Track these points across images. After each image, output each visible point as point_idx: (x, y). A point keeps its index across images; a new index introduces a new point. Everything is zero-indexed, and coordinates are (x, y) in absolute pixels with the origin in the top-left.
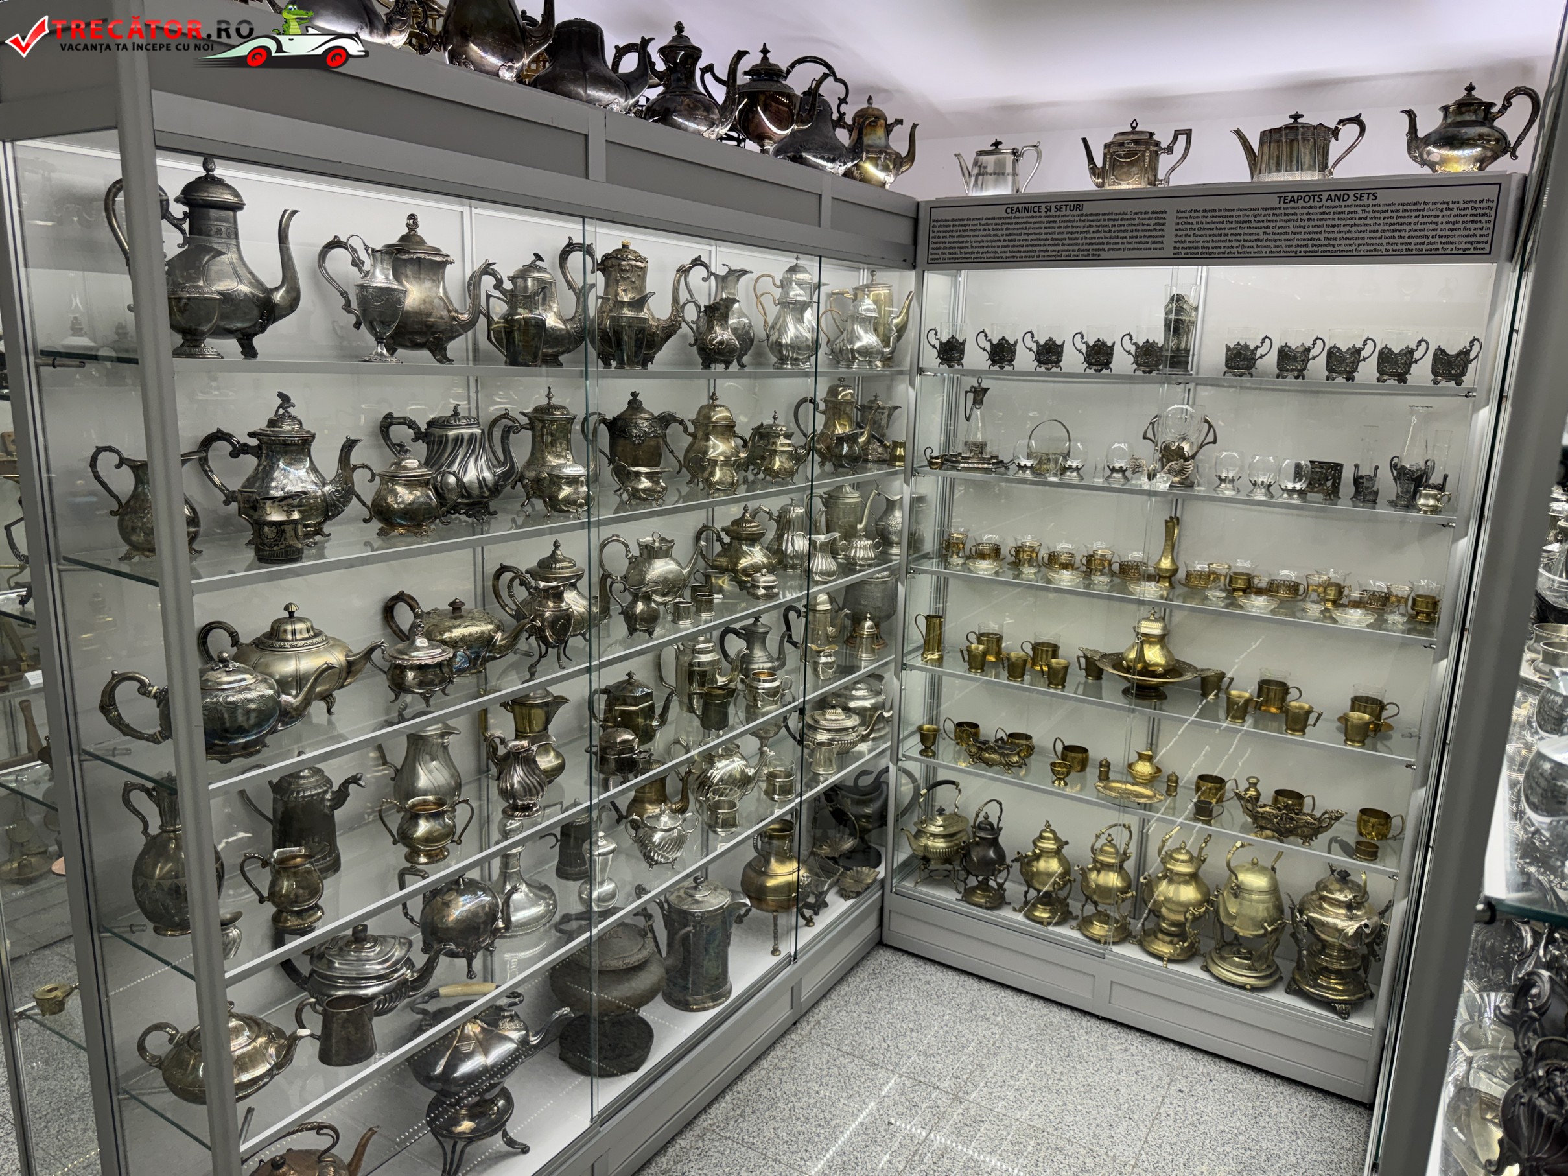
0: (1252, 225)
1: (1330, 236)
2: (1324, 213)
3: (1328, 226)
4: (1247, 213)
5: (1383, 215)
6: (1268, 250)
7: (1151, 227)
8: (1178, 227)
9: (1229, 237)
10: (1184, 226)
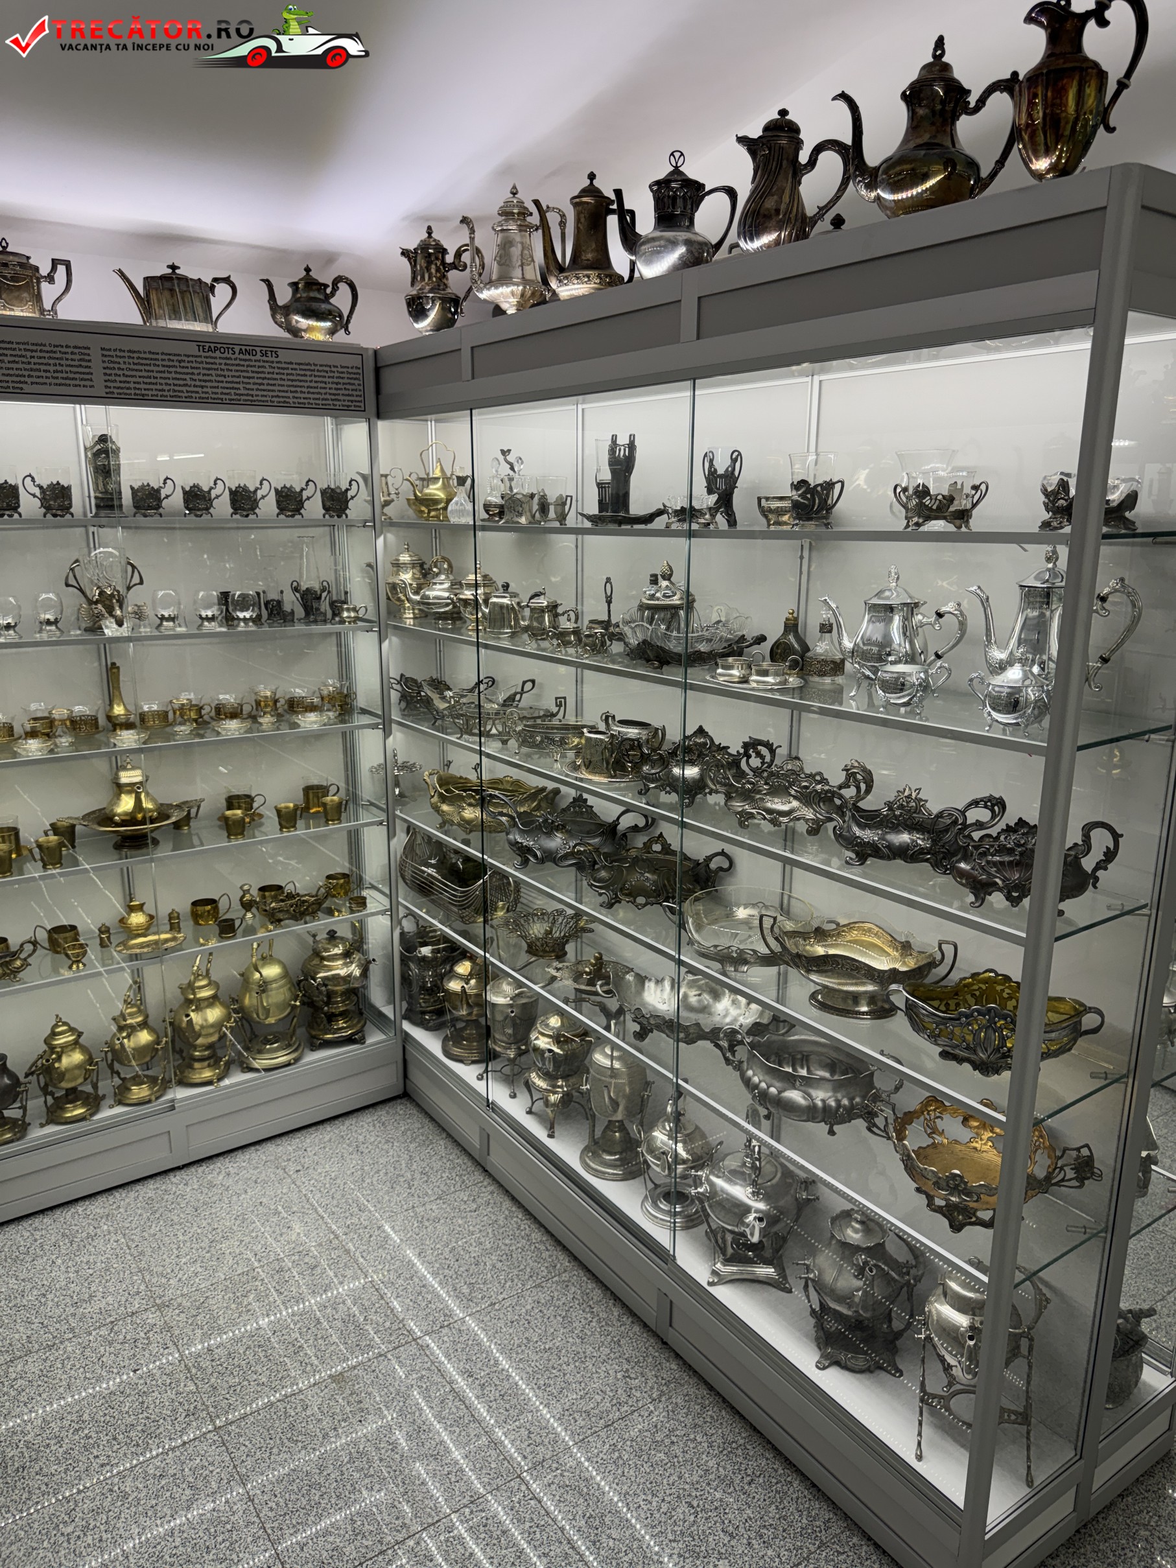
0: (179, 370)
1: (248, 386)
2: (238, 365)
3: (244, 377)
4: (172, 358)
5: (285, 372)
6: (197, 395)
7: (77, 363)
8: (106, 365)
9: (159, 381)
10: (112, 365)
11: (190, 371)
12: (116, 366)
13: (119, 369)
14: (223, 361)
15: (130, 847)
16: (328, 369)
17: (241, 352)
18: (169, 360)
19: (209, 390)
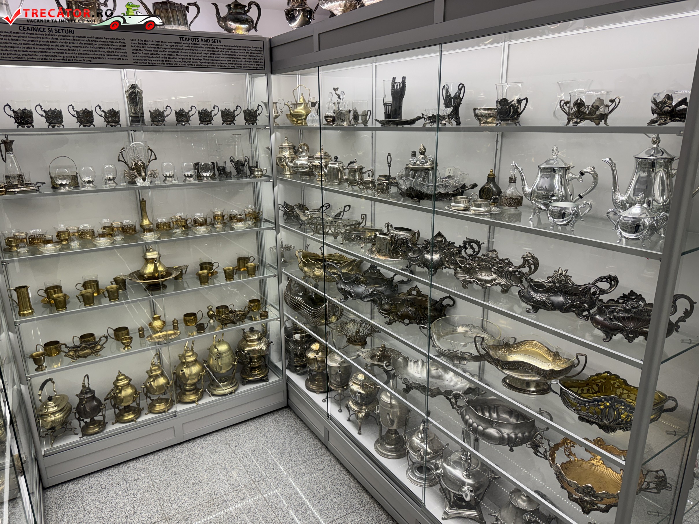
0: (171, 50)
1: (206, 58)
2: (201, 47)
3: (204, 54)
5: (225, 50)
7: (118, 47)
8: (133, 48)
9: (160, 56)
10: (136, 48)
11: (176, 50)
12: (139, 48)
13: (140, 50)
14: (193, 46)
15: (153, 290)
16: (246, 49)
17: (202, 40)
18: (166, 45)
19: (186, 60)
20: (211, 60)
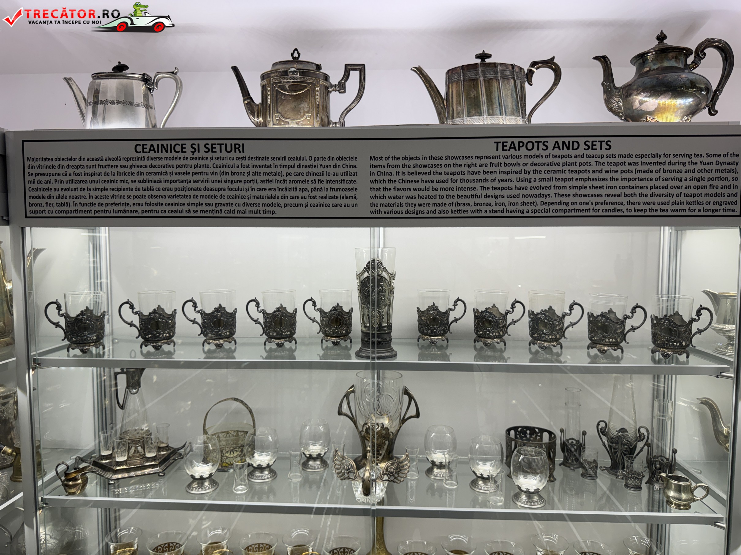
0: (466, 177)
1: (561, 192)
2: (551, 164)
3: (558, 180)
4: (459, 162)
5: (620, 168)
6: (489, 208)
7: (339, 178)
8: (373, 178)
9: (439, 193)
10: (381, 178)
11: (482, 177)
12: (387, 178)
13: (390, 181)
14: (530, 161)
16: (687, 160)
17: (556, 146)
18: (455, 165)
19: (506, 200)
20: (576, 195)
